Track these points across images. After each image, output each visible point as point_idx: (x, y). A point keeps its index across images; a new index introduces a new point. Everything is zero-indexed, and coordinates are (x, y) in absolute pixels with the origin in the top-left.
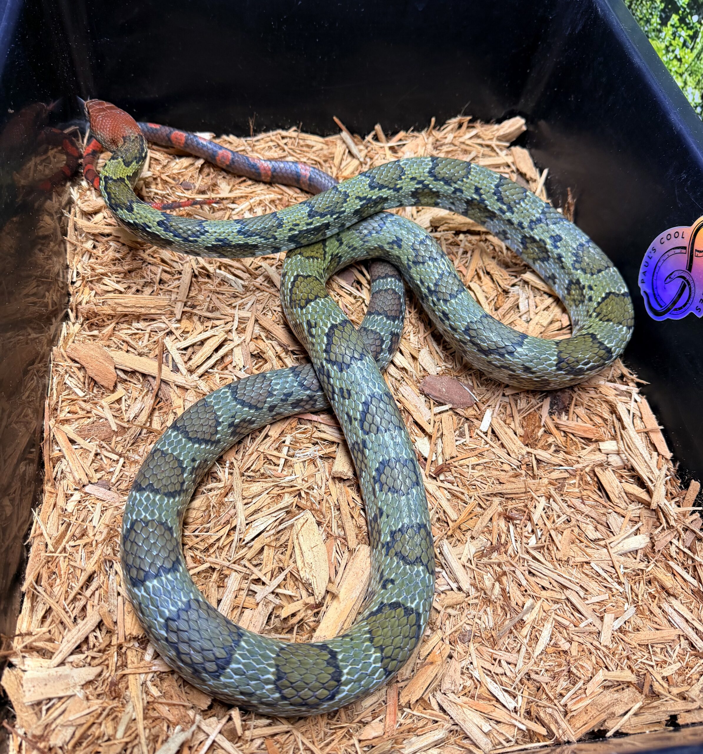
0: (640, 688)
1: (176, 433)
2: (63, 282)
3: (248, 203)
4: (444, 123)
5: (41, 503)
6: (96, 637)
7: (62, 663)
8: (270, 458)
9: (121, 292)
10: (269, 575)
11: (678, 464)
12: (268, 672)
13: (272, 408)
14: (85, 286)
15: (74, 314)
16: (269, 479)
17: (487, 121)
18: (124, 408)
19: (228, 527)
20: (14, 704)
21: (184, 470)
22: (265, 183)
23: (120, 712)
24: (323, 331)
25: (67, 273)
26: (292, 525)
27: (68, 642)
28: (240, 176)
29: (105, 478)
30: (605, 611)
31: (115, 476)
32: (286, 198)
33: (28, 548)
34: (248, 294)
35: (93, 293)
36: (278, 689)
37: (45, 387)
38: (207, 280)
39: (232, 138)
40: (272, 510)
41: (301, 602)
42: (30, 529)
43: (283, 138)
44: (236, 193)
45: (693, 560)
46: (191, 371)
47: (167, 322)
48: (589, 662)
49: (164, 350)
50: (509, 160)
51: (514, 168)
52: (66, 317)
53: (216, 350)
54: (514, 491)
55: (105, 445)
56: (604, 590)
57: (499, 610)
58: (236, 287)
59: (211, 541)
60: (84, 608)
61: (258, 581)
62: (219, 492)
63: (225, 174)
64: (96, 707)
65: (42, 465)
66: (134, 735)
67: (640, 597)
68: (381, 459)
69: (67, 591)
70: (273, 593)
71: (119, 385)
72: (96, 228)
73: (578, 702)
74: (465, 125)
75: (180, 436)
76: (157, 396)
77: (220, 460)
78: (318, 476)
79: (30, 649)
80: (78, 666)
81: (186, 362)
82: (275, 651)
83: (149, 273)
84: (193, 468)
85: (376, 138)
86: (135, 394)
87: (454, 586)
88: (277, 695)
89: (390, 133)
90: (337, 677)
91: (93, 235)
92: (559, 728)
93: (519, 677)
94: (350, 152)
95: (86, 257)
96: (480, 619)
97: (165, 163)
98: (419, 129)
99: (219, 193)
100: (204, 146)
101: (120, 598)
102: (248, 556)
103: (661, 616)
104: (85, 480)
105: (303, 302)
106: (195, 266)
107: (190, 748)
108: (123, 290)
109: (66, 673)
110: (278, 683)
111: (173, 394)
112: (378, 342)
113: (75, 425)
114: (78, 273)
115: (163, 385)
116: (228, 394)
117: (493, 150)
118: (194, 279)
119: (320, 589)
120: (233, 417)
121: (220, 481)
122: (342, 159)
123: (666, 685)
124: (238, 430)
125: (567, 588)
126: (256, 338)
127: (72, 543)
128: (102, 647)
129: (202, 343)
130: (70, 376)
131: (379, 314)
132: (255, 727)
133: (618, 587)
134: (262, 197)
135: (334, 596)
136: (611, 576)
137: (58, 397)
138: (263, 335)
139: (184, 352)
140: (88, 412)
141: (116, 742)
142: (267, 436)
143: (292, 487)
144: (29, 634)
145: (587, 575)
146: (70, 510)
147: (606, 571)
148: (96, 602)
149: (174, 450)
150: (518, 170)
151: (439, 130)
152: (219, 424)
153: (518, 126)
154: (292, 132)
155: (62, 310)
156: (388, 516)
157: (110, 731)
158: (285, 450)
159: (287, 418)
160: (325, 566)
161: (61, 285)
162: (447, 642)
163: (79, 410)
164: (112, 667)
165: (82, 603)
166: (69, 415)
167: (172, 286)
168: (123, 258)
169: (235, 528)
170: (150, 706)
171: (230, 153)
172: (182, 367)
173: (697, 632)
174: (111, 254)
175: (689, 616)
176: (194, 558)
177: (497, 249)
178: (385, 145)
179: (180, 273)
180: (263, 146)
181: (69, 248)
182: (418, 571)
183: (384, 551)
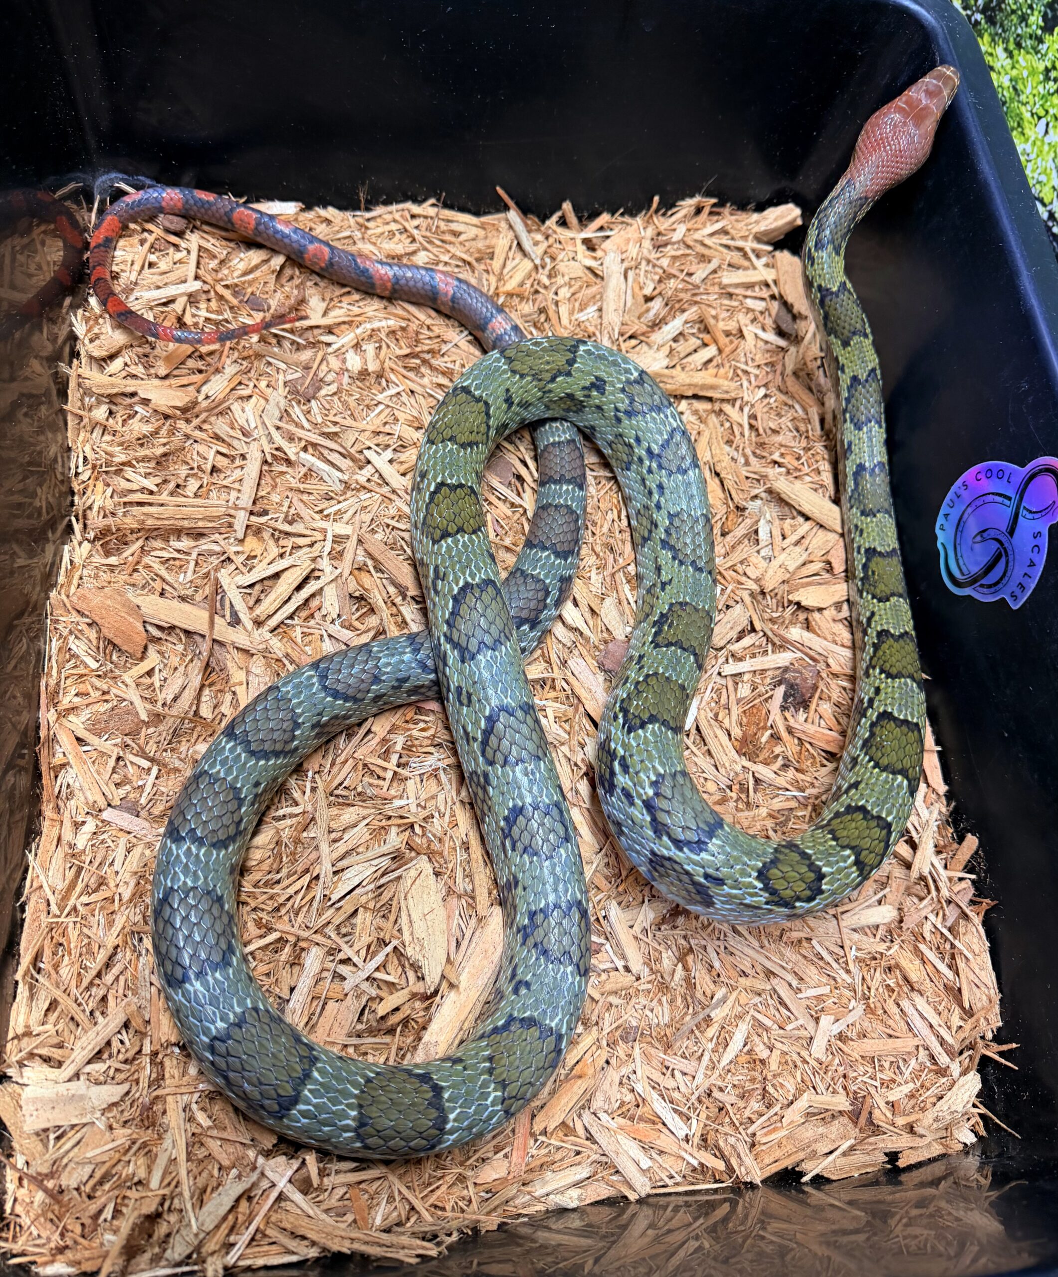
0: (854, 1116)
1: (232, 744)
2: (63, 474)
3: (352, 335)
4: (673, 205)
5: (40, 833)
6: (122, 1042)
7: (77, 1076)
8: (372, 767)
9: (151, 493)
10: (363, 952)
11: (953, 804)
12: (348, 1117)
13: (377, 698)
14: (97, 479)
15: (81, 525)
16: (369, 803)
17: (742, 206)
18: (157, 684)
19: (307, 878)
20: (11, 1129)
21: (241, 802)
22: (382, 298)
23: (156, 1145)
24: (451, 589)
25: (69, 458)
27: (83, 1049)
28: (344, 286)
29: (132, 796)
30: (822, 1010)
31: (145, 794)
32: (413, 327)
33: (22, 907)
34: (349, 494)
35: (109, 491)
36: (360, 1137)
37: (40, 656)
38: (283, 468)
39: (331, 212)
40: (370, 854)
41: (406, 991)
42: (24, 880)
43: (413, 216)
44: (338, 315)
45: (953, 946)
46: (258, 623)
47: (222, 543)
48: (791, 1080)
49: (218, 588)
50: (769, 275)
51: (775, 290)
52: (70, 529)
53: (299, 588)
55: (130, 742)
56: (824, 980)
57: (679, 1000)
58: (330, 483)
59: (281, 900)
60: (104, 999)
61: (347, 961)
62: (294, 820)
63: (318, 279)
64: (124, 1140)
65: (38, 776)
66: (174, 1183)
67: (872, 991)
68: (511, 805)
69: (79, 974)
70: (367, 979)
71: (150, 646)
72: (113, 386)
73: (770, 1132)
74: (707, 210)
75: (239, 750)
76: (208, 665)
77: (299, 770)
78: (441, 797)
80: (98, 1083)
81: (251, 608)
82: (359, 1084)
83: (195, 456)
84: (256, 796)
85: (563, 223)
86: (175, 661)
87: (620, 964)
88: (358, 1144)
89: (586, 215)
90: (440, 1124)
91: (109, 396)
92: (741, 1163)
93: (697, 1094)
94: (519, 245)
95: (98, 431)
96: (652, 1011)
97: (223, 257)
98: (632, 212)
100: (284, 235)
101: (153, 989)
102: (337, 921)
103: (897, 1017)
104: (102, 803)
105: (438, 533)
106: (267, 449)
107: (250, 1199)
108: (155, 489)
109: (80, 1092)
110: (360, 1130)
111: (232, 662)
112: (541, 595)
113: (85, 714)
114: (85, 458)
115: (216, 647)
116: (314, 680)
117: (745, 256)
118: (266, 468)
119: (432, 977)
120: (320, 714)
121: (296, 804)
122: (507, 258)
123: (889, 1115)
125: (774, 975)
126: (359, 569)
127: (85, 899)
128: (130, 1055)
129: (277, 576)
130: (77, 637)
131: (544, 548)
132: (337, 1172)
133: (845, 976)
134: (376, 325)
135: (452, 986)
136: (837, 961)
137: (59, 672)
138: (370, 563)
139: (248, 591)
140: (104, 693)
141: (150, 1194)
142: (369, 731)
143: (402, 817)
144: (28, 1034)
145: (805, 957)
146: (80, 846)
147: (831, 953)
148: (121, 991)
149: (229, 771)
150: (781, 297)
151: (664, 215)
152: (297, 725)
153: (789, 218)
154: (427, 208)
155: (63, 517)
156: (525, 889)
157: (142, 1174)
158: (394, 758)
159: (400, 707)
160: (442, 940)
161: (60, 477)
162: (604, 1043)
163: (90, 690)
164: (144, 1083)
165: (101, 993)
166: (77, 700)
167: (230, 479)
168: (156, 432)
169: (317, 878)
170: (196, 1140)
171: (326, 250)
172: (245, 617)
173: (942, 1042)
174: (138, 427)
175: (935, 1020)
176: (259, 923)
177: (735, 428)
178: (576, 235)
179: (243, 457)
180: (379, 230)
181: (71, 421)
182: (565, 972)
183: (519, 938)
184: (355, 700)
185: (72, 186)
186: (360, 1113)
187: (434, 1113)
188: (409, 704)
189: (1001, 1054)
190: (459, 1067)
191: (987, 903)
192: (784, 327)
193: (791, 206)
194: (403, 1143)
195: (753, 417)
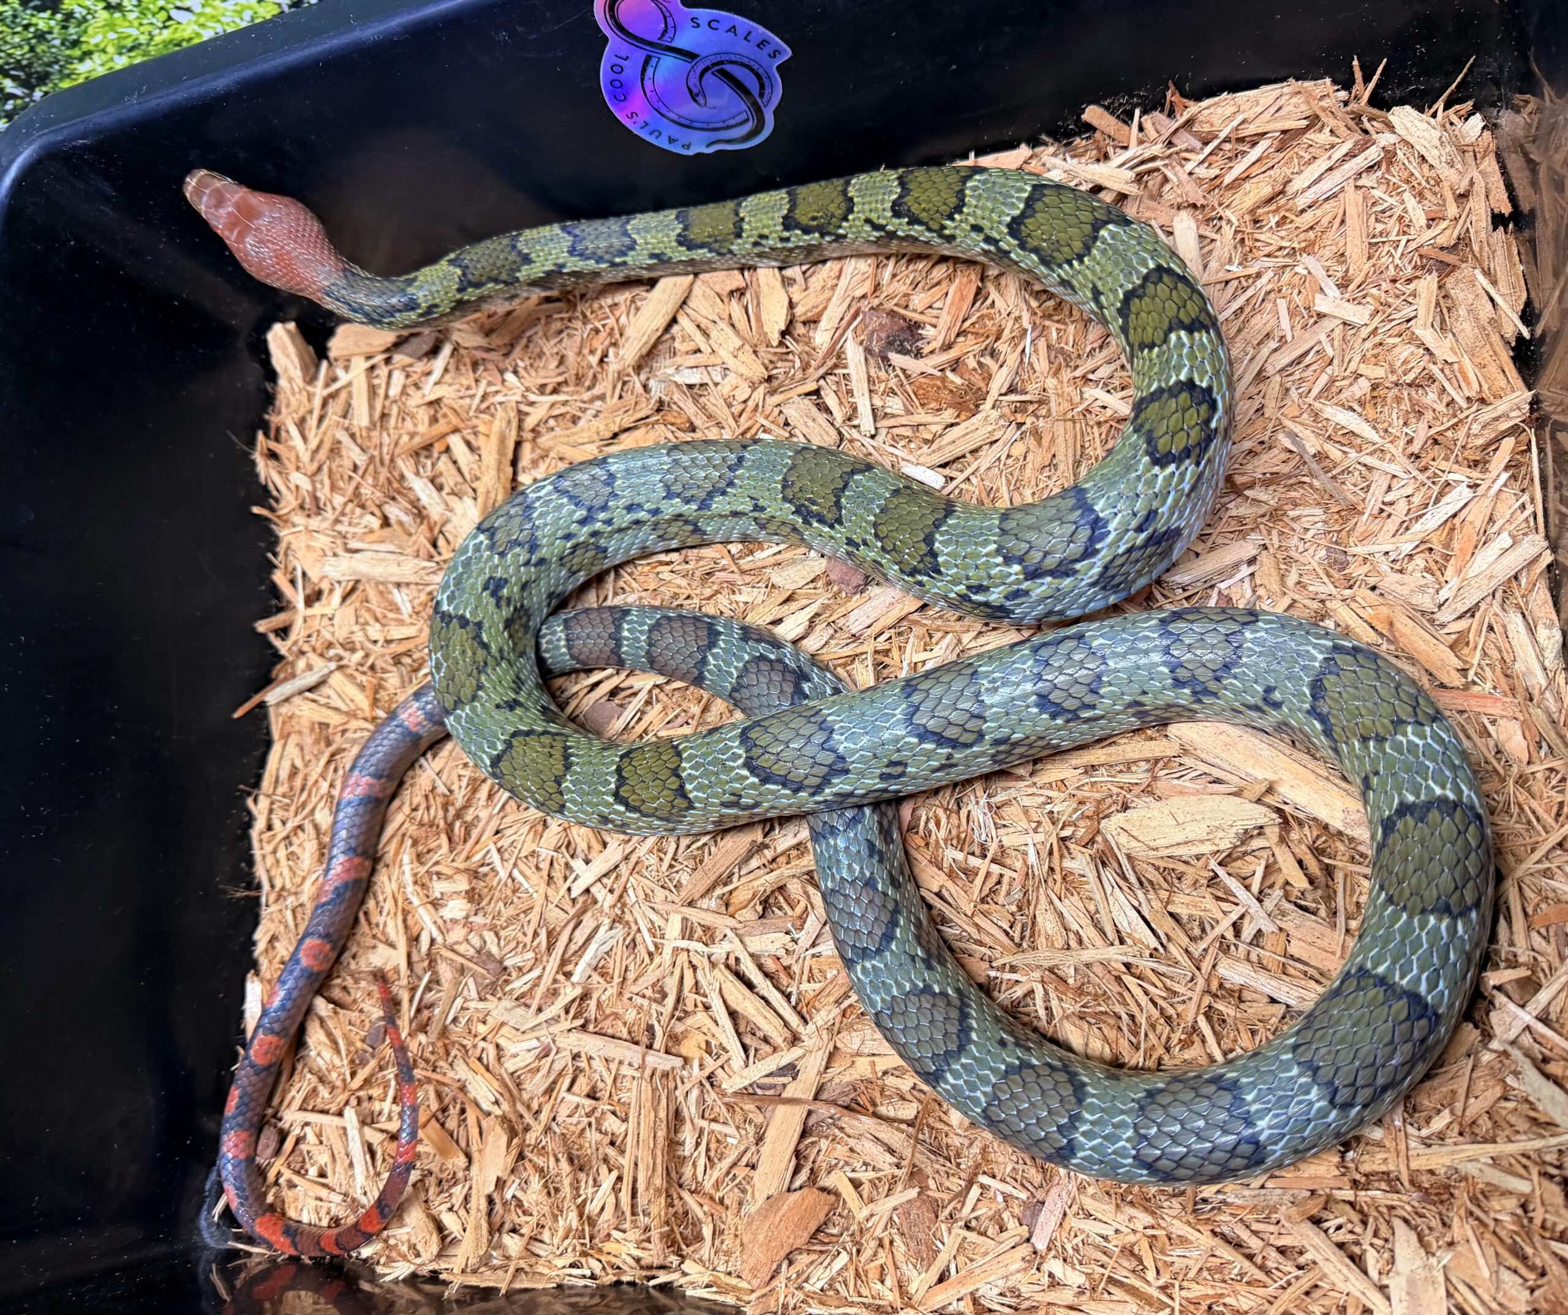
0: (1445, 269)
1: (948, 1076)
2: (592, 1296)
3: (421, 910)
4: (265, 488)
6: (1339, 1228)
7: (1382, 1289)
8: (986, 891)
9: (620, 1179)
10: (1225, 906)
11: (1044, 137)
12: (1436, 928)
13: (894, 883)
14: (600, 1251)
15: (661, 1273)
16: (1032, 896)
17: (269, 399)
18: (871, 1175)
19: (1128, 979)
21: (1024, 1065)
22: (373, 871)
23: (1475, 1185)
24: (753, 787)
25: (571, 1287)
26: (1129, 857)
27: (1347, 1280)
28: (356, 921)
29: (1017, 1210)
30: (1308, 309)
31: (1015, 1193)
32: (412, 829)
34: (628, 917)
35: (616, 1234)
38: (593, 1004)
39: (261, 936)
40: (1098, 896)
41: (1277, 851)
43: (270, 828)
44: (394, 930)
45: (1227, 140)
46: (795, 1039)
47: (688, 1086)
48: (1398, 349)
49: (747, 1093)
50: (360, 365)
51: (379, 358)
52: (665, 1288)
53: (750, 985)
54: (1070, 441)
55: (946, 1212)
56: (1268, 306)
57: (1293, 494)
58: (613, 942)
59: (1156, 1013)
60: (1282, 1251)
61: (1237, 928)
62: (1053, 995)
63: (347, 955)
64: (1467, 1227)
66: (1524, 1161)
67: (1284, 244)
69: (1248, 1283)
70: (1260, 901)
71: (821, 1184)
72: (478, 1227)
73: (1466, 378)
74: (273, 445)
75: (956, 1066)
76: (847, 1108)
77: (987, 989)
78: (1026, 801)
80: (1392, 1261)
81: (775, 1050)
82: (1394, 913)
83: (574, 1120)
84: (1017, 1045)
85: (283, 632)
86: (841, 1151)
87: (1245, 571)
88: (1473, 914)
89: (275, 601)
91: (491, 1233)
92: (1506, 416)
93: (1416, 473)
94: (310, 690)
95: (537, 1248)
96: (1306, 529)
97: (314, 1080)
98: (272, 541)
99: (396, 970)
100: (288, 997)
101: (1269, 1185)
102: (1185, 941)
103: (1319, 212)
104: (1025, 1250)
106: (566, 1024)
107: (1546, 1060)
108: (615, 1174)
109: (1404, 1283)
110: (1455, 912)
111: (843, 1076)
112: (764, 667)
113: (908, 1271)
114: (572, 1266)
115: (824, 1096)
117: (333, 396)
118: (591, 1027)
119: (1261, 815)
120: (913, 958)
121: (1031, 992)
122: (328, 706)
123: (1444, 225)
126: (727, 905)
127: (1151, 1275)
128: (1355, 1217)
129: (733, 1015)
130: (806, 1281)
131: (704, 661)
132: (1512, 944)
133: (1264, 279)
134: (408, 878)
135: (1270, 790)
136: (1245, 289)
137: (852, 1304)
138: (719, 891)
139: (752, 1053)
140: (881, 1245)
141: (1538, 1193)
142: (939, 895)
143: (1051, 853)
145: (1239, 331)
146: (1081, 1280)
147: (1234, 297)
148: (1272, 1228)
149: (984, 1080)
150: (387, 350)
151: (277, 500)
152: (927, 989)
153: (286, 339)
154: (259, 809)
155: (649, 1296)
156: (1144, 693)
157: (1512, 1204)
158: (973, 862)
159: (907, 853)
160: (1211, 802)
161: (597, 1300)
162: (1348, 592)
163: (877, 1263)
164: (1393, 1199)
165: (1273, 1254)
166: (889, 1282)
167: (605, 1074)
168: (541, 1171)
169: (1128, 966)
170: (1468, 1131)
171: (308, 942)
172: (786, 1057)
173: (1351, 155)
174: (534, 1195)
175: (1322, 165)
176: (1185, 1044)
177: (556, 412)
178: (300, 615)
179: (576, 1057)
180: (287, 873)
181: (523, 1283)
183: (1207, 700)
184: (896, 912)
185: (215, 1278)
186: (1432, 912)
187: (1434, 815)
188: (904, 841)
189: (1367, 80)
190: (1375, 780)
191: (1172, 95)
192: (426, 347)
193: (270, 336)
194: (1473, 855)
195: (542, 389)
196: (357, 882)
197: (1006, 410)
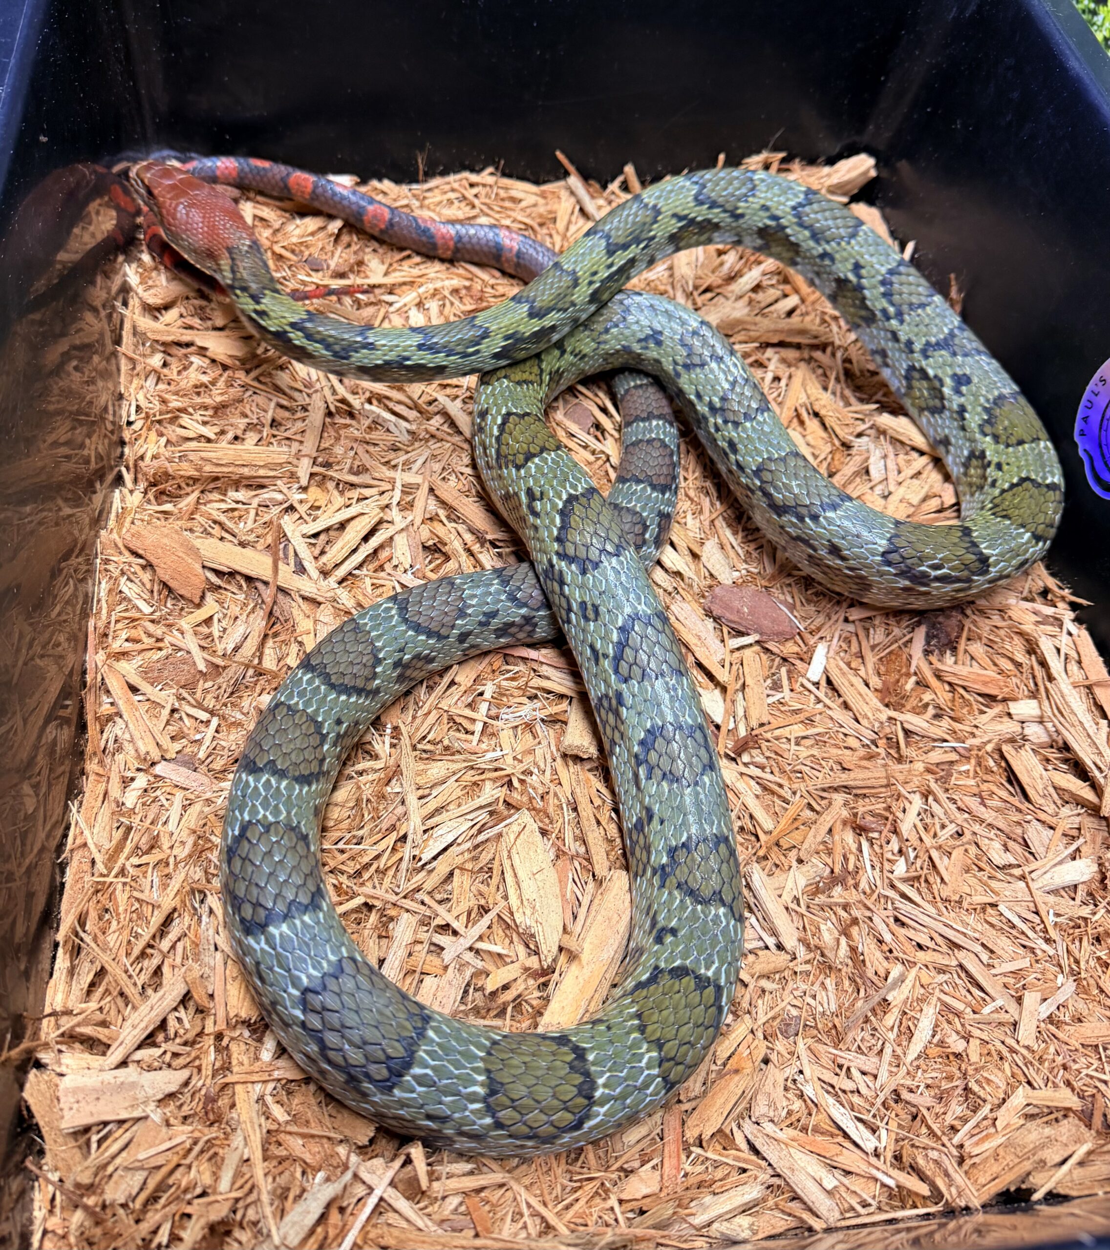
0: (1085, 1117)
1: (310, 676)
2: (113, 423)
3: (414, 294)
4: (740, 163)
5: (81, 792)
6: (179, 1020)
7: (124, 1064)
8: (458, 720)
9: (209, 440)
10: (464, 918)
12: (475, 1083)
13: (463, 637)
14: (149, 429)
15: (132, 475)
16: (458, 757)
17: (811, 161)
18: (216, 634)
19: (394, 836)
20: (45, 1131)
21: (324, 738)
22: (443, 260)
23: (222, 1146)
24: (554, 506)
25: (120, 406)
26: (500, 835)
27: (134, 1027)
28: (404, 249)
29: (188, 750)
30: (1024, 987)
31: (204, 748)
32: (477, 286)
33: (63, 867)
34: (417, 444)
35: (163, 440)
36: (490, 1110)
37: (88, 598)
38: (348, 421)
39: (387, 185)
40: (465, 808)
41: (517, 965)
42: (65, 836)
43: (472, 185)
44: (398, 276)
46: (325, 573)
47: (285, 490)
48: (1000, 1074)
49: (282, 536)
52: (119, 480)
53: (367, 538)
54: (869, 783)
55: (186, 695)
56: (1021, 951)
57: (847, 982)
58: (398, 433)
59: (366, 859)
60: (158, 972)
61: (445, 928)
62: (376, 776)
63: (376, 245)
64: (183, 1138)
65: (82, 727)
66: (247, 1187)
67: (1083, 965)
68: (649, 725)
69: (129, 942)
70: (471, 949)
71: (209, 595)
72: (169, 333)
73: (982, 1140)
74: (775, 167)
75: (318, 682)
76: (271, 613)
77: (377, 723)
78: (539, 752)
79: (71, 1038)
80: (150, 1069)
81: (316, 558)
82: (484, 1046)
83: (254, 409)
84: (338, 735)
85: (626, 187)
86: (235, 610)
87: (771, 941)
88: (488, 1121)
90: (587, 1090)
91: (164, 344)
92: (950, 1184)
93: (882, 1096)
94: (582, 210)
95: (152, 380)
96: (814, 997)
97: (277, 225)
99: (367, 277)
100: (343, 198)
101: (219, 955)
102: (428, 886)
104: (155, 754)
105: (520, 459)
106: (330, 399)
107: (342, 1210)
108: (213, 437)
109: (131, 1079)
110: (491, 1100)
111: (298, 612)
113: (137, 661)
114: (138, 406)
115: (280, 596)
116: (393, 612)
118: (328, 420)
119: (549, 943)
120: (401, 650)
121: (376, 757)
122: (569, 222)
124: (408, 672)
125: (959, 947)
126: (431, 519)
127: (135, 861)
128: (190, 1036)
129: (342, 526)
130: (129, 579)
131: (639, 481)
132: (450, 1176)
133: (1045, 946)
134: (439, 284)
135: (573, 957)
136: (1033, 929)
137: (109, 614)
138: (442, 513)
139: (313, 541)
140: (158, 640)
141: (219, 1198)
142: (453, 683)
143: (497, 770)
144: (68, 1013)
145: (992, 925)
146: (129, 804)
147: (1025, 920)
148: (178, 960)
149: (307, 704)
152: (378, 661)
153: (863, 169)
154: (486, 177)
155: (111, 468)
156: (662, 822)
157: (206, 1178)
158: (484, 707)
159: (487, 653)
160: (556, 904)
161: (110, 427)
162: (760, 1035)
163: (143, 636)
164: (207, 1071)
165: (155, 962)
166: (128, 645)
167: (292, 431)
168: (213, 383)
169: (404, 837)
170: (271, 1138)
171: (387, 210)
172: (311, 566)
174: (194, 376)
176: (337, 888)
179: (305, 409)
180: (438, 199)
181: (124, 366)
182: (717, 916)
183: (656, 881)
186: (489, 1078)
188: (497, 650)
190: (602, 1028)
193: (863, 156)
195: (848, 360)
196: (435, 246)
197: (888, 730)
